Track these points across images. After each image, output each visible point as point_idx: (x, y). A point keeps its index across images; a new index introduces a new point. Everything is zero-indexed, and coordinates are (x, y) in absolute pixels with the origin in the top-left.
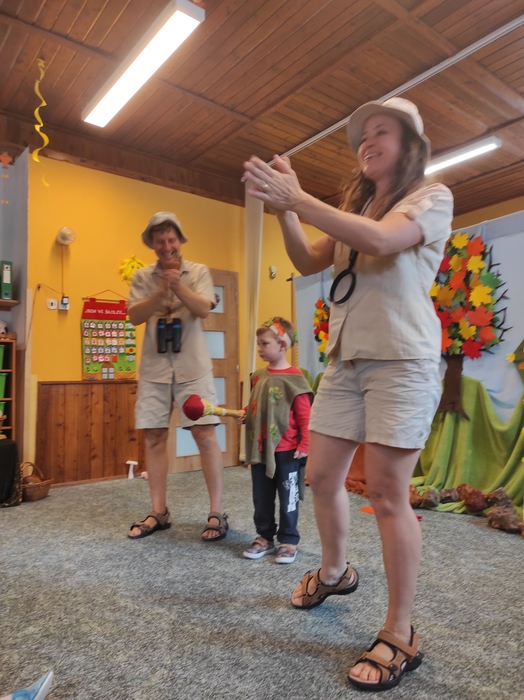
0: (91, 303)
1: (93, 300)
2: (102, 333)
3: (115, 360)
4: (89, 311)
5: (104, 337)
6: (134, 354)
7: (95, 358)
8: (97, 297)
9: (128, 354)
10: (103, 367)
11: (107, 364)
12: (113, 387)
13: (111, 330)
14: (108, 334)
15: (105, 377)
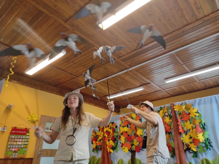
0: (15, 129)
1: (15, 128)
2: (16, 140)
3: (19, 150)
4: (13, 132)
5: (17, 141)
6: (27, 148)
7: (11, 149)
8: (17, 127)
9: (24, 148)
10: (13, 153)
11: (15, 152)
12: (16, 161)
13: (20, 138)
14: (18, 140)
15: (13, 157)
